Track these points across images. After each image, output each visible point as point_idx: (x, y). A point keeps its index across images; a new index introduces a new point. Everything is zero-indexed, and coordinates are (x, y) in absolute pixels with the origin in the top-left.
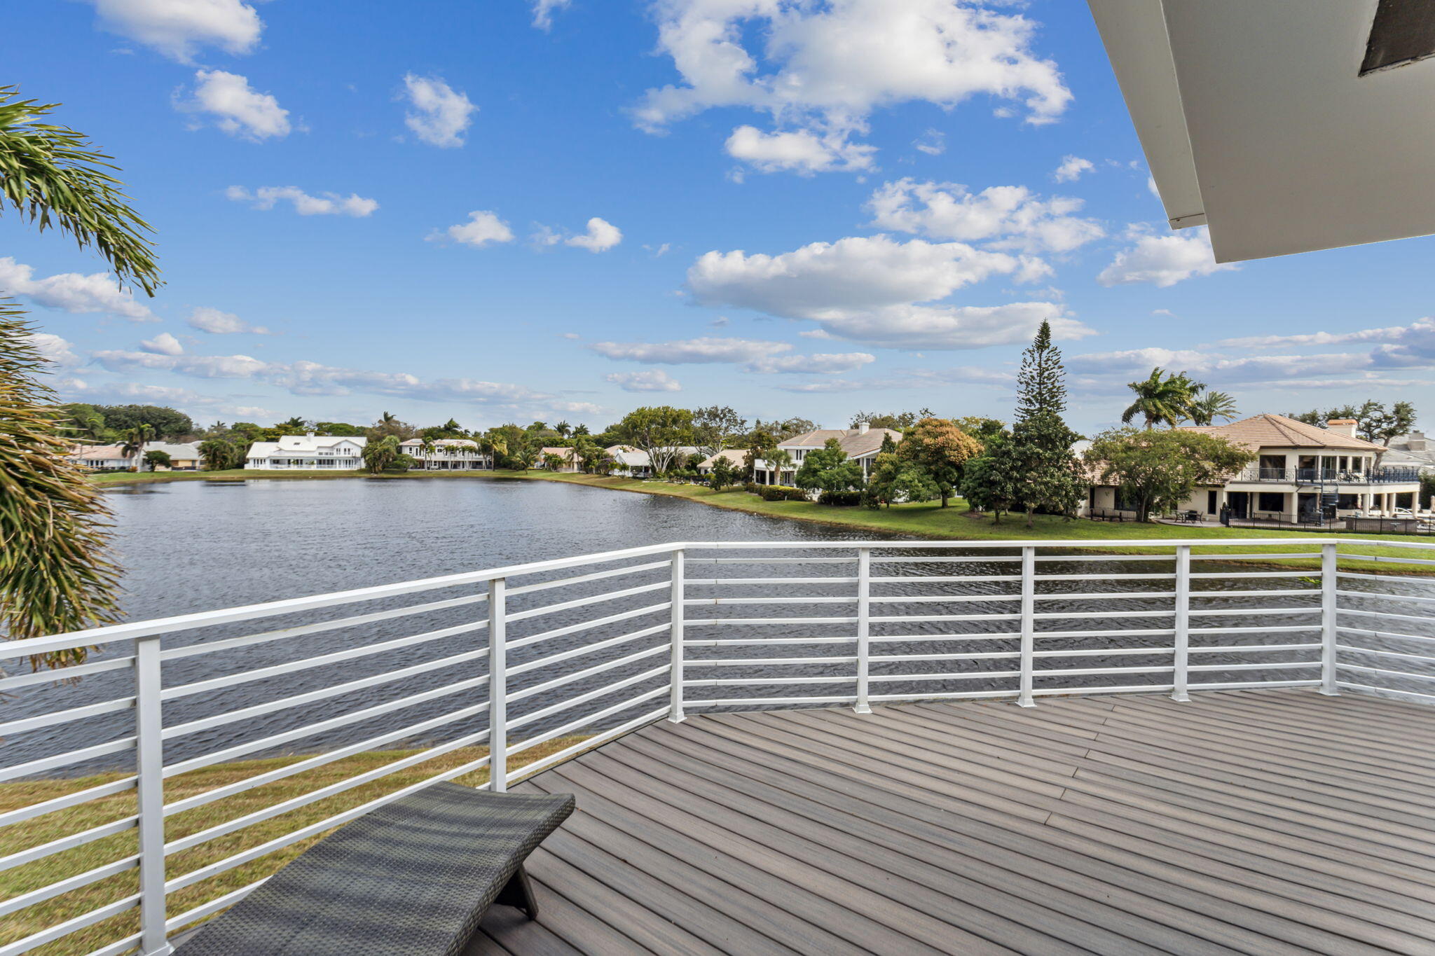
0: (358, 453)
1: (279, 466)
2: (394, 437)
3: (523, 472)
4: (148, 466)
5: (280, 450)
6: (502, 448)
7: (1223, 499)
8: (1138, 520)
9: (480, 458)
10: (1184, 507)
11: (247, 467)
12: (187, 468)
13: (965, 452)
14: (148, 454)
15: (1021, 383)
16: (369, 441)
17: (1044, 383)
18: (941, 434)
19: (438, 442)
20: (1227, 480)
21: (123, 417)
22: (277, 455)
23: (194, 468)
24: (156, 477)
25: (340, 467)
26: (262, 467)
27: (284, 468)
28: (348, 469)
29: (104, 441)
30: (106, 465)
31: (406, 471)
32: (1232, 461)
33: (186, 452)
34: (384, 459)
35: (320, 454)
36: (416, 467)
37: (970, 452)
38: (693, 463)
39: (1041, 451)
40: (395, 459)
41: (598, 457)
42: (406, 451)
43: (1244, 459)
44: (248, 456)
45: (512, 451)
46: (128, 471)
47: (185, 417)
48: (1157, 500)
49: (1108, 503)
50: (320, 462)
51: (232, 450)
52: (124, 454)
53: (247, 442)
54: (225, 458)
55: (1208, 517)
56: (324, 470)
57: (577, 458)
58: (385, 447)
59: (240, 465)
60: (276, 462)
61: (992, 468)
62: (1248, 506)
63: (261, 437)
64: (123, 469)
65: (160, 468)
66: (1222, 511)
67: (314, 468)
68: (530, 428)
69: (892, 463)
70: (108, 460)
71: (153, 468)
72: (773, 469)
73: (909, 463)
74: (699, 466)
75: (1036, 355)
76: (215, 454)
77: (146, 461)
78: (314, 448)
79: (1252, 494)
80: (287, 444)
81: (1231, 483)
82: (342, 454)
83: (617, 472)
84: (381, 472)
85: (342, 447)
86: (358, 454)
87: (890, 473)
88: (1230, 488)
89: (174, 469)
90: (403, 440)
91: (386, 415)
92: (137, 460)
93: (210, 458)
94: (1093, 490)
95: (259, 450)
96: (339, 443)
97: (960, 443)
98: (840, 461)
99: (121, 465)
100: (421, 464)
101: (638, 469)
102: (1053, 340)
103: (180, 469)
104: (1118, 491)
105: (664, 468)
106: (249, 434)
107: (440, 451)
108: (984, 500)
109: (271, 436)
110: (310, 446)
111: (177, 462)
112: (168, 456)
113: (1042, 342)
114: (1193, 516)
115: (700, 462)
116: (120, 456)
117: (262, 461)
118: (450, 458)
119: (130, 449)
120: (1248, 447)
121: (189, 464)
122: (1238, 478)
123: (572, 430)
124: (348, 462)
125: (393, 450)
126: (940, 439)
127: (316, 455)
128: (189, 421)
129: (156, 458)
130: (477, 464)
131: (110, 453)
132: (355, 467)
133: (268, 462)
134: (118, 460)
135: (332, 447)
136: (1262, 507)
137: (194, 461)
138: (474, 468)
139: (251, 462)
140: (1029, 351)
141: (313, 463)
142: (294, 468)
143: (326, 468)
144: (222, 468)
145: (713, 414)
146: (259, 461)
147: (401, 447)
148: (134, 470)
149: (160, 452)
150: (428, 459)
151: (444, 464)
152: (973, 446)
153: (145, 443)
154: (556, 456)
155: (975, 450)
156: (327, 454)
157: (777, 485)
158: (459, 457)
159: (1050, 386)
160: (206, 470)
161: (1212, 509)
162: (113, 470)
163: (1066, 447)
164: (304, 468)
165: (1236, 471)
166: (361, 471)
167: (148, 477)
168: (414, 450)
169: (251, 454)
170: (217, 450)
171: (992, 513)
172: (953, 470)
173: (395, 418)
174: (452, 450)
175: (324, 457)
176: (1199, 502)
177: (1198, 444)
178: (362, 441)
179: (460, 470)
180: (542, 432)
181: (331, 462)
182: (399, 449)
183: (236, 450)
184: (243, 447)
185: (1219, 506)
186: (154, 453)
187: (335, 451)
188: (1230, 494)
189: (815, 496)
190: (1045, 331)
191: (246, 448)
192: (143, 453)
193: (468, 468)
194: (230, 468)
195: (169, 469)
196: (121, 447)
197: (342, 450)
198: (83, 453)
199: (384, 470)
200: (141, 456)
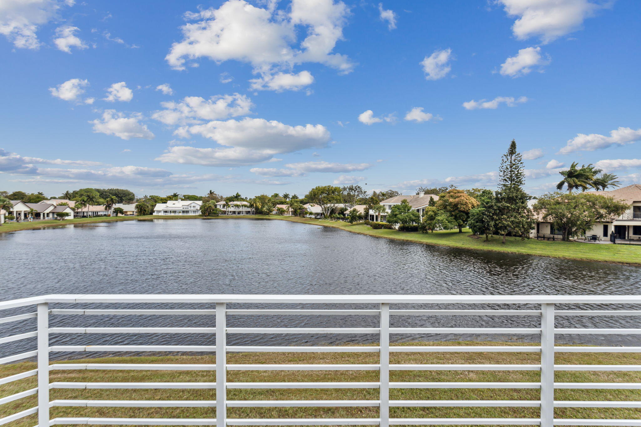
0: (198, 208)
1: (166, 213)
2: (214, 201)
3: (268, 216)
4: (115, 214)
5: (167, 207)
6: (259, 205)
7: (611, 229)
8: (563, 239)
9: (249, 209)
10: (589, 234)
11: (154, 214)
12: (130, 215)
13: (470, 206)
14: (115, 209)
15: (501, 171)
16: (203, 202)
17: (513, 171)
18: (458, 197)
19: (232, 203)
20: (614, 219)
21: (108, 194)
22: (166, 209)
23: (133, 215)
24: (118, 218)
25: (191, 214)
26: (160, 214)
27: (169, 214)
28: (194, 215)
29: (99, 204)
30: (99, 214)
31: (218, 216)
32: (617, 209)
33: (130, 208)
34: (209, 210)
35: (183, 208)
36: (222, 214)
37: (473, 205)
38: (342, 212)
39: (509, 205)
40: (213, 210)
41: (300, 209)
42: (218, 207)
43: (624, 208)
44: (154, 210)
45: (263, 206)
46: (107, 216)
47: (132, 193)
48: (574, 230)
49: (547, 231)
50: (183, 212)
51: (148, 207)
52: (106, 209)
53: (154, 203)
54: (145, 210)
55: (603, 238)
56: (184, 215)
57: (291, 209)
58: (210, 205)
59: (151, 213)
60: (166, 212)
61: (483, 214)
62: (627, 233)
63: (160, 202)
64: (105, 215)
65: (119, 215)
66: (611, 236)
67: (181, 214)
68: (272, 196)
69: (433, 211)
70: (100, 212)
71: (117, 215)
72: (377, 214)
73: (442, 211)
74: (345, 213)
75: (509, 158)
76: (141, 209)
77: (114, 212)
78: (181, 206)
79: (629, 226)
80: (170, 204)
81: (616, 220)
82: (192, 208)
83: (308, 216)
84: (208, 216)
85: (192, 205)
86: (199, 209)
87: (432, 216)
88: (616, 223)
89: (125, 215)
90: (217, 202)
91: (211, 191)
92: (111, 212)
93: (139, 211)
94: (538, 224)
95: (159, 207)
96: (191, 204)
97: (468, 201)
98: (409, 210)
99: (105, 213)
100: (224, 212)
101: (317, 214)
102: (518, 150)
103: (128, 215)
104: (552, 225)
105: (329, 214)
106: (156, 200)
107: (232, 207)
108: (479, 229)
109: (164, 201)
110: (179, 205)
111: (126, 212)
112: (123, 210)
113: (512, 151)
114: (594, 238)
115: (345, 211)
116: (104, 210)
117: (160, 211)
118: (237, 210)
119: (108, 207)
120: (626, 202)
121: (132, 213)
122: (621, 218)
123: (291, 197)
124: (194, 212)
125: (213, 207)
126: (457, 200)
127: (182, 209)
128: (134, 195)
129: (118, 211)
130: (248, 212)
131: (100, 209)
132: (197, 214)
133: (162, 212)
134: (103, 212)
135: (188, 205)
136: (635, 233)
137: (133, 212)
138: (247, 214)
139: (156, 212)
140: (505, 156)
141: (180, 212)
142: (172, 214)
143: (185, 214)
144: (144, 214)
145: (351, 189)
147: (216, 205)
148: (109, 216)
149: (119, 208)
150: (228, 210)
151: (234, 212)
152: (474, 202)
153: (114, 204)
154: (282, 208)
155: (475, 205)
156: (186, 208)
157: (379, 222)
158: (241, 209)
159: (516, 173)
160: (138, 216)
161: (605, 234)
162: (101, 216)
163: (523, 203)
164: (177, 214)
165: (619, 215)
166: (200, 216)
167: (115, 218)
168: (222, 206)
169: (156, 209)
170: (142, 207)
171: (484, 236)
172: (464, 214)
173: (214, 193)
174: (237, 206)
175: (185, 210)
176: (598, 230)
177: (597, 200)
178: (200, 203)
179: (241, 215)
180: (277, 198)
181: (188, 212)
182: (216, 206)
183: (150, 207)
184: (153, 206)
185: (609, 233)
186: (117, 208)
187: (189, 207)
188: (616, 227)
189: (397, 226)
190: (513, 145)
191: (154, 206)
192: (113, 208)
193: (244, 214)
194: (147, 214)
195: (124, 215)
196: (105, 206)
197: (192, 207)
198: (90, 208)
199: (209, 215)
200: (112, 209)
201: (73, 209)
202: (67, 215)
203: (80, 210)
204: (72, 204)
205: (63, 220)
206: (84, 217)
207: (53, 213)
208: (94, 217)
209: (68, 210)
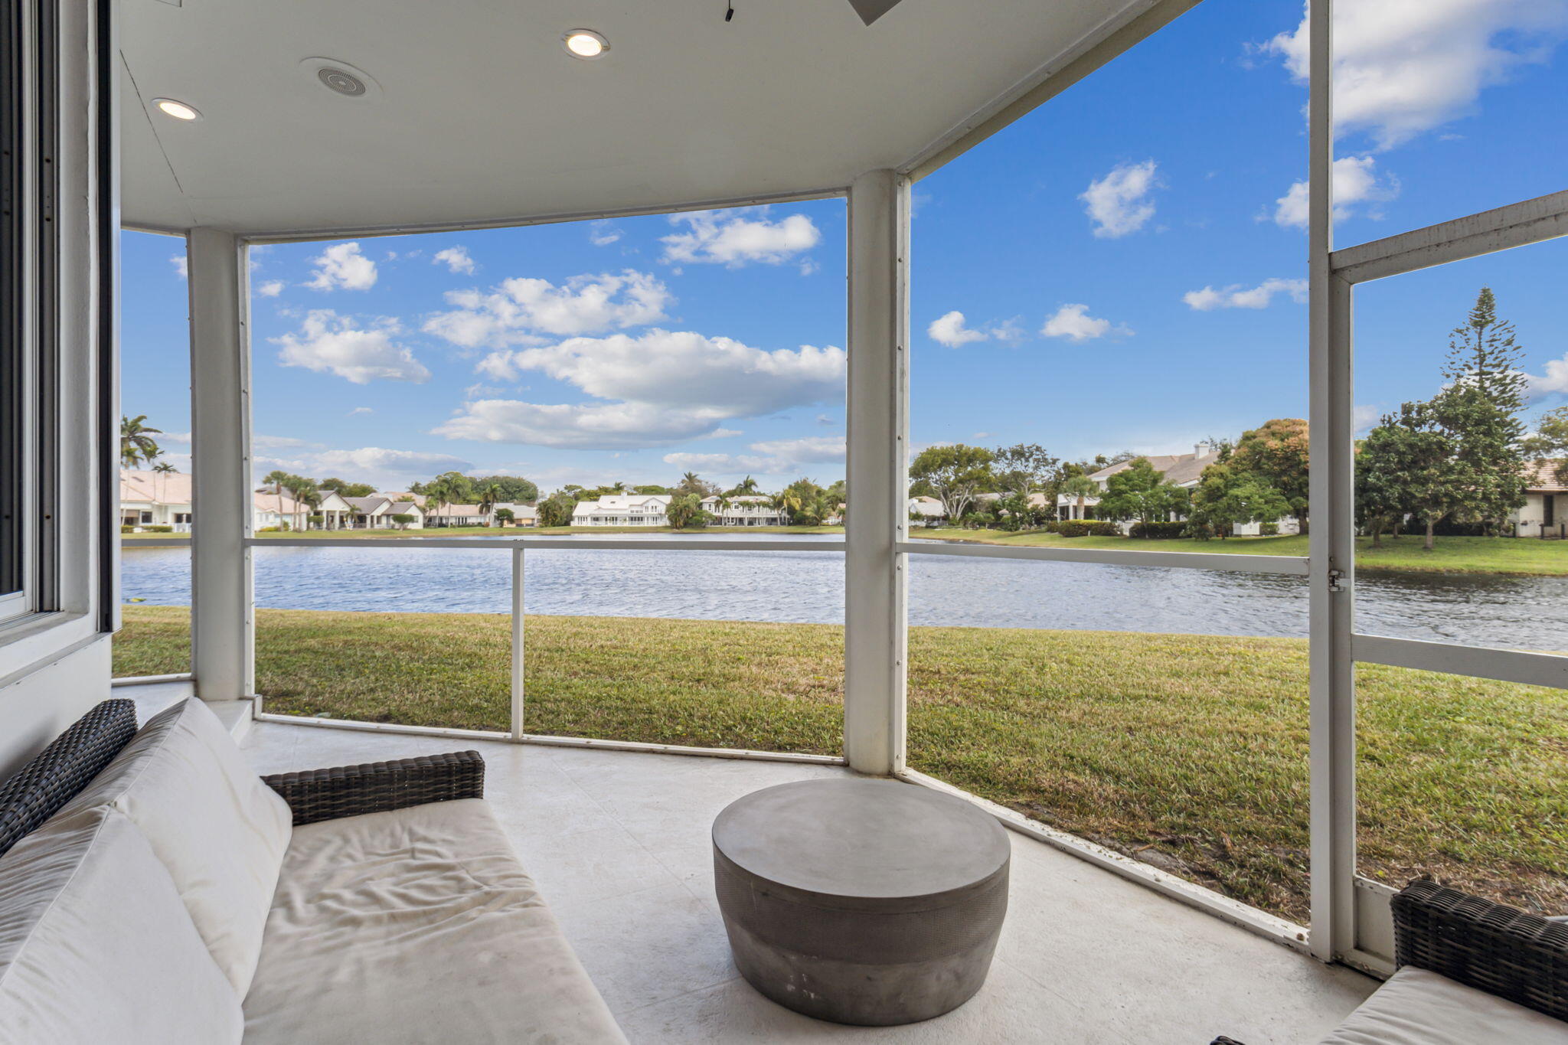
0: (662, 509)
1: (598, 522)
2: (696, 495)
3: (815, 525)
4: (498, 522)
5: (600, 508)
6: (797, 503)
9: (774, 514)
11: (573, 524)
12: (527, 525)
14: (498, 512)
16: (674, 499)
19: (736, 498)
22: (597, 513)
23: (532, 525)
24: (503, 532)
25: (645, 524)
26: (584, 524)
27: (602, 524)
28: (655, 525)
29: (469, 502)
30: (469, 521)
31: (704, 527)
33: (527, 511)
34: (684, 514)
35: (632, 512)
36: (713, 524)
38: (994, 509)
40: (694, 514)
42: (706, 507)
44: (574, 515)
45: (804, 505)
46: (483, 526)
47: (534, 485)
50: (632, 519)
51: (561, 508)
52: (481, 512)
53: (575, 501)
54: (555, 516)
56: (634, 526)
58: (687, 504)
59: (567, 524)
60: (596, 519)
63: (585, 498)
64: (480, 524)
65: (507, 524)
67: (627, 524)
70: (469, 517)
71: (502, 525)
73: (1247, 475)
74: (1001, 512)
75: (1472, 335)
76: (547, 512)
77: (497, 518)
78: (627, 507)
80: (606, 504)
82: (650, 512)
84: (682, 528)
85: (651, 505)
86: (663, 512)
89: (517, 524)
90: (704, 497)
91: (689, 475)
92: (490, 518)
93: (544, 515)
95: (583, 509)
96: (648, 502)
99: (479, 521)
100: (718, 521)
101: (933, 518)
103: (522, 524)
105: (959, 514)
106: (577, 494)
107: (736, 507)
109: (593, 496)
110: (624, 504)
111: (520, 519)
112: (513, 515)
113: (1482, 316)
116: (478, 513)
117: (584, 518)
118: (746, 514)
119: (486, 506)
121: (530, 522)
124: (655, 519)
125: (693, 507)
127: (628, 512)
128: (537, 489)
129: (504, 516)
130: (772, 521)
131: (471, 511)
132: (660, 522)
133: (589, 519)
134: (477, 517)
135: (642, 505)
137: (533, 519)
138: (770, 523)
139: (576, 519)
141: (625, 520)
142: (610, 524)
143: (636, 524)
144: (554, 523)
146: (582, 518)
147: (701, 504)
148: (487, 525)
149: (507, 511)
150: (725, 516)
151: (741, 520)
153: (497, 503)
156: (637, 512)
157: (1081, 520)
158: (755, 513)
160: (542, 527)
162: (473, 525)
164: (619, 524)
166: (666, 527)
167: (497, 531)
168: (713, 507)
169: (576, 513)
170: (550, 506)
173: (698, 477)
174: (749, 506)
175: (635, 514)
178: (667, 499)
179: (756, 525)
180: (841, 490)
181: (641, 519)
182: (700, 506)
183: (565, 509)
184: (573, 505)
186: (503, 511)
187: (644, 509)
190: (1486, 300)
191: (572, 508)
192: (494, 510)
193: (764, 524)
194: (559, 525)
195: (514, 526)
196: (479, 505)
197: (650, 508)
198: (451, 511)
199: (686, 525)
200: (493, 513)
201: (423, 510)
202: (411, 519)
203: (433, 513)
204: (421, 500)
205: (405, 529)
206: (441, 525)
207: (388, 516)
208: (459, 526)
209: (413, 511)
